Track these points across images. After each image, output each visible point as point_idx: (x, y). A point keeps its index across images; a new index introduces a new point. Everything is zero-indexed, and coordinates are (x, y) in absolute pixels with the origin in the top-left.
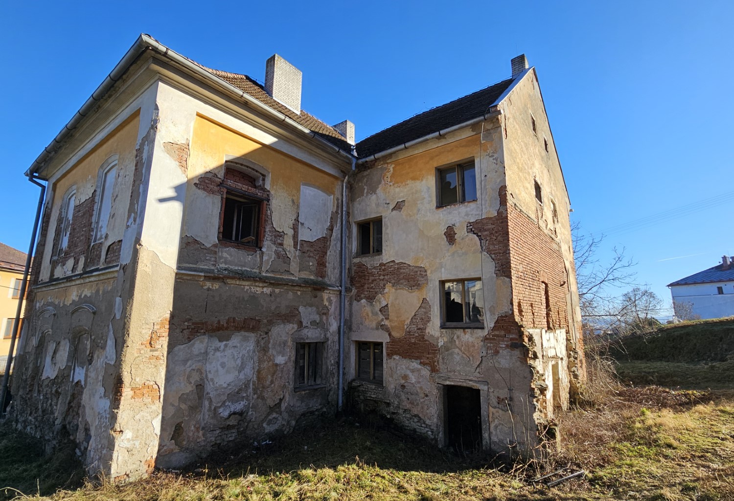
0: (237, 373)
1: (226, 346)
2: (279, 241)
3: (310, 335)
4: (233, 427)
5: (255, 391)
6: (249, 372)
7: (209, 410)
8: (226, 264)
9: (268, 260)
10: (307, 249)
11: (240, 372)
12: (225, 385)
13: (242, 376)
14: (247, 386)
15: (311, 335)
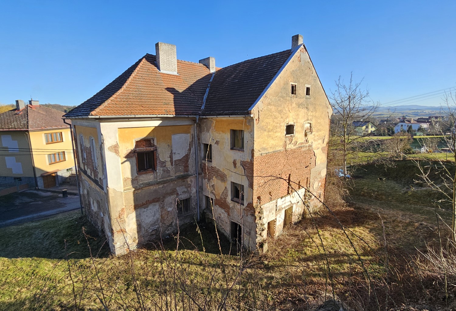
0: (153, 217)
1: (147, 210)
2: (164, 165)
3: (182, 197)
4: (154, 234)
5: (161, 221)
6: (158, 216)
7: (144, 231)
8: (142, 181)
9: (160, 175)
10: (178, 162)
11: (154, 217)
12: (149, 222)
13: (155, 218)
14: (157, 220)
15: (184, 197)
